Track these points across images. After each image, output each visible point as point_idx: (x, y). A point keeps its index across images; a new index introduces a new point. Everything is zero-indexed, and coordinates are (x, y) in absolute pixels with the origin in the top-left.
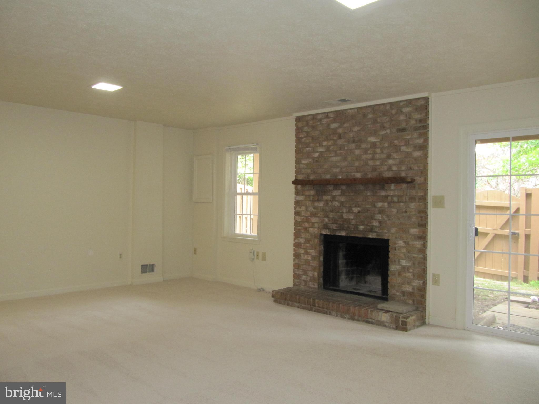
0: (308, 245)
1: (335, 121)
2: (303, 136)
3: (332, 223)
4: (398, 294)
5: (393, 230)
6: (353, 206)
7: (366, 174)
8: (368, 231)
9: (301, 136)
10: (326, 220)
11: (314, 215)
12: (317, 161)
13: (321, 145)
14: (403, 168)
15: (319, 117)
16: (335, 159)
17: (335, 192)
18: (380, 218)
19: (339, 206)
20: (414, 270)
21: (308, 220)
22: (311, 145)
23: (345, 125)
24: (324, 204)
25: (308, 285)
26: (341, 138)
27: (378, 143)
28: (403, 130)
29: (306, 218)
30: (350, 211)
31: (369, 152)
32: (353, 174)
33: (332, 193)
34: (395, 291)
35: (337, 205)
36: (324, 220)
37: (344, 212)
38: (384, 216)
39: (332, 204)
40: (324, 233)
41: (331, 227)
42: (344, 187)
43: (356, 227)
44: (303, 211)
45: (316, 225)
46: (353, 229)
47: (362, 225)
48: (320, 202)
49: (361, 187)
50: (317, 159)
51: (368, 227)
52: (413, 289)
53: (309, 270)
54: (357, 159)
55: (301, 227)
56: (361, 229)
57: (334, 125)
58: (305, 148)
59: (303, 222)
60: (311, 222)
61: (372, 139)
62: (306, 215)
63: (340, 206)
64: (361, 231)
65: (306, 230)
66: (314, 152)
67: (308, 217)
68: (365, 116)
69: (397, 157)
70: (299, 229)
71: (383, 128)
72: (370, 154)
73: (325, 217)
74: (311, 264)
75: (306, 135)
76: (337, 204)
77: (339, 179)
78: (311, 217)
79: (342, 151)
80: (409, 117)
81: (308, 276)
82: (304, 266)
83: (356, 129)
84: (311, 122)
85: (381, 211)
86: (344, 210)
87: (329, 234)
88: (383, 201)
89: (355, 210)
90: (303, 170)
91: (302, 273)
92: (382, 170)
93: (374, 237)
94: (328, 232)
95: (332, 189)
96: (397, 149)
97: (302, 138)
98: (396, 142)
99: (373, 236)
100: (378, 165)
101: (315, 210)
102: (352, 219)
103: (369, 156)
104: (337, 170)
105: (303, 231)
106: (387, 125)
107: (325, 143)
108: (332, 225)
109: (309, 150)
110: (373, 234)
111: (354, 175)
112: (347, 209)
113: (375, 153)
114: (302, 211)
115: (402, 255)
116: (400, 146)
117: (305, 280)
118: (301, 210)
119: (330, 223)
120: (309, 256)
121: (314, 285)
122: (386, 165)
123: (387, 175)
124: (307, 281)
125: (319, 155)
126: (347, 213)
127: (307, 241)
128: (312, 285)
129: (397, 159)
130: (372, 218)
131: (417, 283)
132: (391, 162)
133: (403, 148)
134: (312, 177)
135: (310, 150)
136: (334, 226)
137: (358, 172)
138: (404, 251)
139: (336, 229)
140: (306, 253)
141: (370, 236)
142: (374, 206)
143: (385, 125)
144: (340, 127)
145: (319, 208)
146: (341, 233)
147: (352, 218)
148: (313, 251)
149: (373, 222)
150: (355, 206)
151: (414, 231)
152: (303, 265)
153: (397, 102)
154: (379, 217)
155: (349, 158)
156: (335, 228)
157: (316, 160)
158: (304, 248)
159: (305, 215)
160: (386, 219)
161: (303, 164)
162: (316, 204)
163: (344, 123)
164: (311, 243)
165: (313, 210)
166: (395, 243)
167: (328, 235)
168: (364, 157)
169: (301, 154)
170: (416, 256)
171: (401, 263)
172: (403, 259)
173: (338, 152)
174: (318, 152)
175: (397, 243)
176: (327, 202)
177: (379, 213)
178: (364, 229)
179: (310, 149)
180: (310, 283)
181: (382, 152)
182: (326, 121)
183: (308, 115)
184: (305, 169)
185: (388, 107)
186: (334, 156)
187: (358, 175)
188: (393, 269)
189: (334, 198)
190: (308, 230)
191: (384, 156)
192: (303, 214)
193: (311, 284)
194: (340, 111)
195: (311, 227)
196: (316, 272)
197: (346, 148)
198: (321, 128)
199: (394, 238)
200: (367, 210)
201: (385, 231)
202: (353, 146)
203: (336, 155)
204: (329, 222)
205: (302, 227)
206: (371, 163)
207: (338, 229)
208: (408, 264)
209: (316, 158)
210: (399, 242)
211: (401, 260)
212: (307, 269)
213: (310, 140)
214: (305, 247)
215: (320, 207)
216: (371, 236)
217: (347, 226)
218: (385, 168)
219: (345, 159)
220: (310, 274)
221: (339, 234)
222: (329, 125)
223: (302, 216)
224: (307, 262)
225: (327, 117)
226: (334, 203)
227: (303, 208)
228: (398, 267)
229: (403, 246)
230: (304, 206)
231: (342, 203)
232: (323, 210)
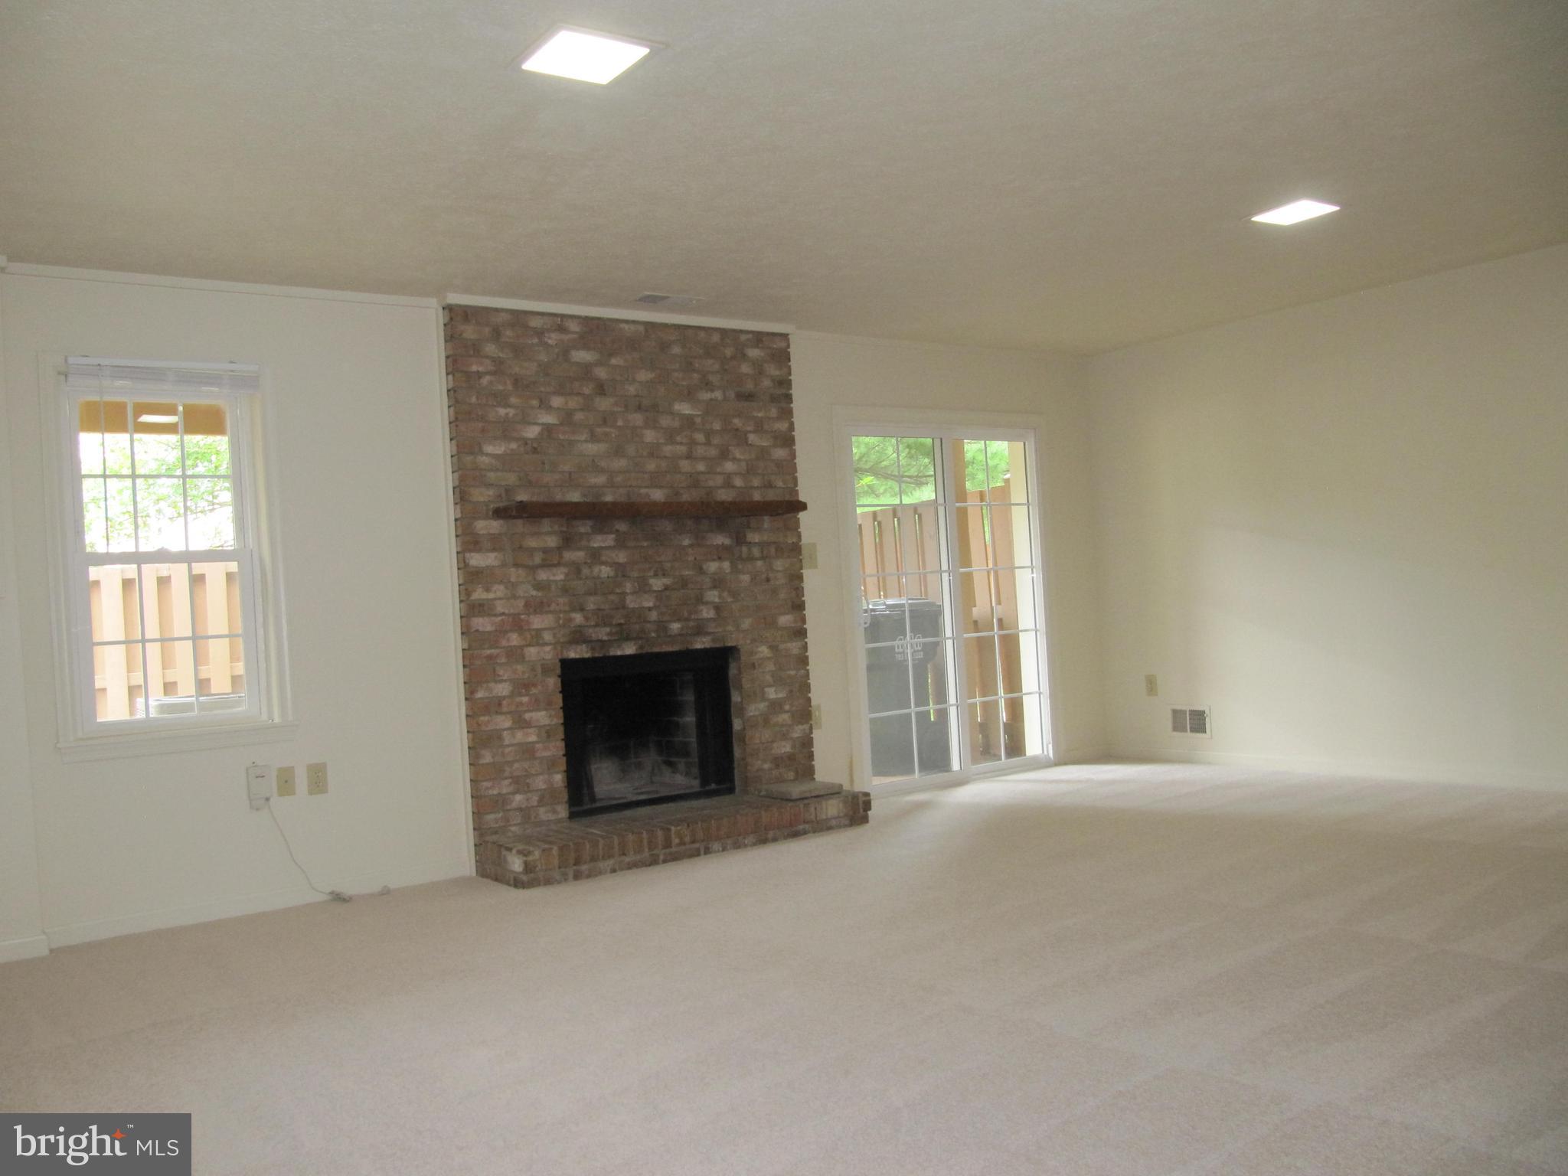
0: (525, 699)
1: (583, 342)
2: (481, 369)
3: (597, 625)
4: (766, 766)
5: (746, 623)
6: (651, 573)
7: (677, 494)
8: (690, 635)
9: (474, 368)
10: (578, 618)
11: (537, 607)
12: (535, 450)
13: (544, 405)
14: (756, 482)
15: (535, 323)
16: (592, 448)
17: (599, 537)
18: (717, 600)
19: (611, 577)
20: (792, 705)
21: (517, 624)
22: (513, 400)
23: (614, 361)
24: (567, 575)
25: (535, 817)
26: (605, 395)
27: (698, 420)
28: (749, 397)
29: (511, 619)
30: (643, 588)
31: (678, 439)
32: (643, 491)
33: (589, 541)
34: (760, 762)
35: (606, 576)
36: (570, 620)
37: (628, 591)
38: (725, 594)
39: (592, 572)
40: (572, 655)
41: (593, 635)
42: (622, 527)
43: (662, 626)
44: (500, 599)
45: (547, 637)
46: (653, 635)
47: (679, 620)
48: (554, 570)
49: (666, 526)
50: (535, 445)
51: (691, 624)
52: (793, 747)
53: (533, 772)
54: (651, 455)
55: (497, 647)
56: (676, 632)
57: (581, 356)
58: (495, 406)
59: (501, 632)
60: (529, 630)
61: (684, 408)
62: (512, 611)
63: (617, 576)
64: (675, 636)
65: (515, 655)
66: (526, 421)
67: (519, 614)
68: (664, 347)
69: (742, 458)
70: (490, 657)
71: (708, 386)
72: (681, 443)
73: (573, 610)
74: (538, 755)
75: (492, 368)
76: (605, 571)
77: (606, 504)
78: (529, 615)
79: (612, 430)
80: (761, 372)
81: (530, 791)
82: (516, 765)
83: (644, 376)
84: (509, 333)
85: (718, 583)
86: (628, 587)
87: (587, 655)
88: (720, 558)
89: (657, 584)
90: (491, 475)
91: (511, 789)
92: (711, 483)
93: (708, 645)
94: (587, 652)
95: (590, 531)
96: (741, 438)
97: (479, 375)
98: (736, 421)
99: (704, 643)
100: (702, 473)
101: (540, 594)
102: (650, 609)
103: (682, 449)
104: (600, 480)
105: (503, 660)
106: (714, 379)
107: (557, 401)
108: (597, 629)
109: (507, 414)
110: (704, 640)
111: (647, 495)
112: (636, 584)
113: (693, 443)
114: (495, 599)
115: (768, 678)
116: (746, 433)
117: (523, 806)
118: (491, 596)
119: (590, 626)
120: (530, 730)
121: (555, 812)
122: (719, 473)
123: (724, 496)
124: (533, 807)
125: (541, 434)
126: (634, 593)
127: (522, 686)
128: (550, 815)
129: (739, 460)
130: (700, 600)
131: (798, 732)
132: (729, 467)
133: (752, 438)
134: (523, 496)
135: (511, 415)
136: (602, 633)
137: (656, 487)
138: (770, 667)
139: (609, 640)
140: (521, 723)
141: (698, 646)
142: (701, 571)
143: (711, 378)
144: (599, 363)
145: (553, 587)
146: (623, 649)
147: (651, 604)
148: (543, 713)
149: (702, 610)
150: (656, 575)
151: (785, 620)
152: (510, 763)
153: (734, 331)
154: (713, 596)
155: (631, 450)
156: (605, 638)
157: (534, 448)
158: (510, 713)
159: (507, 611)
160: (730, 600)
161: (487, 455)
162: (543, 575)
163: (611, 355)
164: (534, 691)
165: (534, 593)
166: (752, 653)
167: (588, 659)
168: (668, 450)
169: (480, 425)
170: (793, 673)
171: (766, 696)
172: (770, 686)
173: (599, 430)
174: (538, 424)
175: (756, 653)
176: (576, 569)
177: (715, 587)
178: (682, 629)
179: (511, 412)
180: (542, 810)
181: (708, 443)
182: (556, 340)
183: (497, 310)
184: (497, 470)
185: (716, 338)
186: (586, 441)
187: (658, 495)
188: (752, 714)
189: (595, 556)
190: (523, 657)
191: (713, 452)
192: (500, 608)
193: (544, 814)
194: (599, 319)
195: (529, 645)
196: (558, 773)
197: (620, 423)
198: (543, 357)
199: (748, 642)
200: (684, 583)
201: (730, 628)
202: (637, 419)
203: (594, 438)
204: (588, 624)
205: (501, 648)
206: (685, 465)
207: (615, 640)
208: (781, 695)
209: (532, 440)
210: (760, 649)
211: (766, 690)
212: (526, 771)
213: (510, 387)
214: (513, 708)
215: (556, 581)
216: (701, 643)
217: (637, 627)
218: (719, 480)
219: (618, 452)
220: (540, 783)
221: (619, 653)
222: (565, 353)
223: (495, 615)
224: (527, 751)
225: (561, 329)
226: (596, 570)
227: (499, 591)
228: (762, 706)
229: (769, 656)
230: (501, 582)
231: (621, 570)
232: (565, 591)
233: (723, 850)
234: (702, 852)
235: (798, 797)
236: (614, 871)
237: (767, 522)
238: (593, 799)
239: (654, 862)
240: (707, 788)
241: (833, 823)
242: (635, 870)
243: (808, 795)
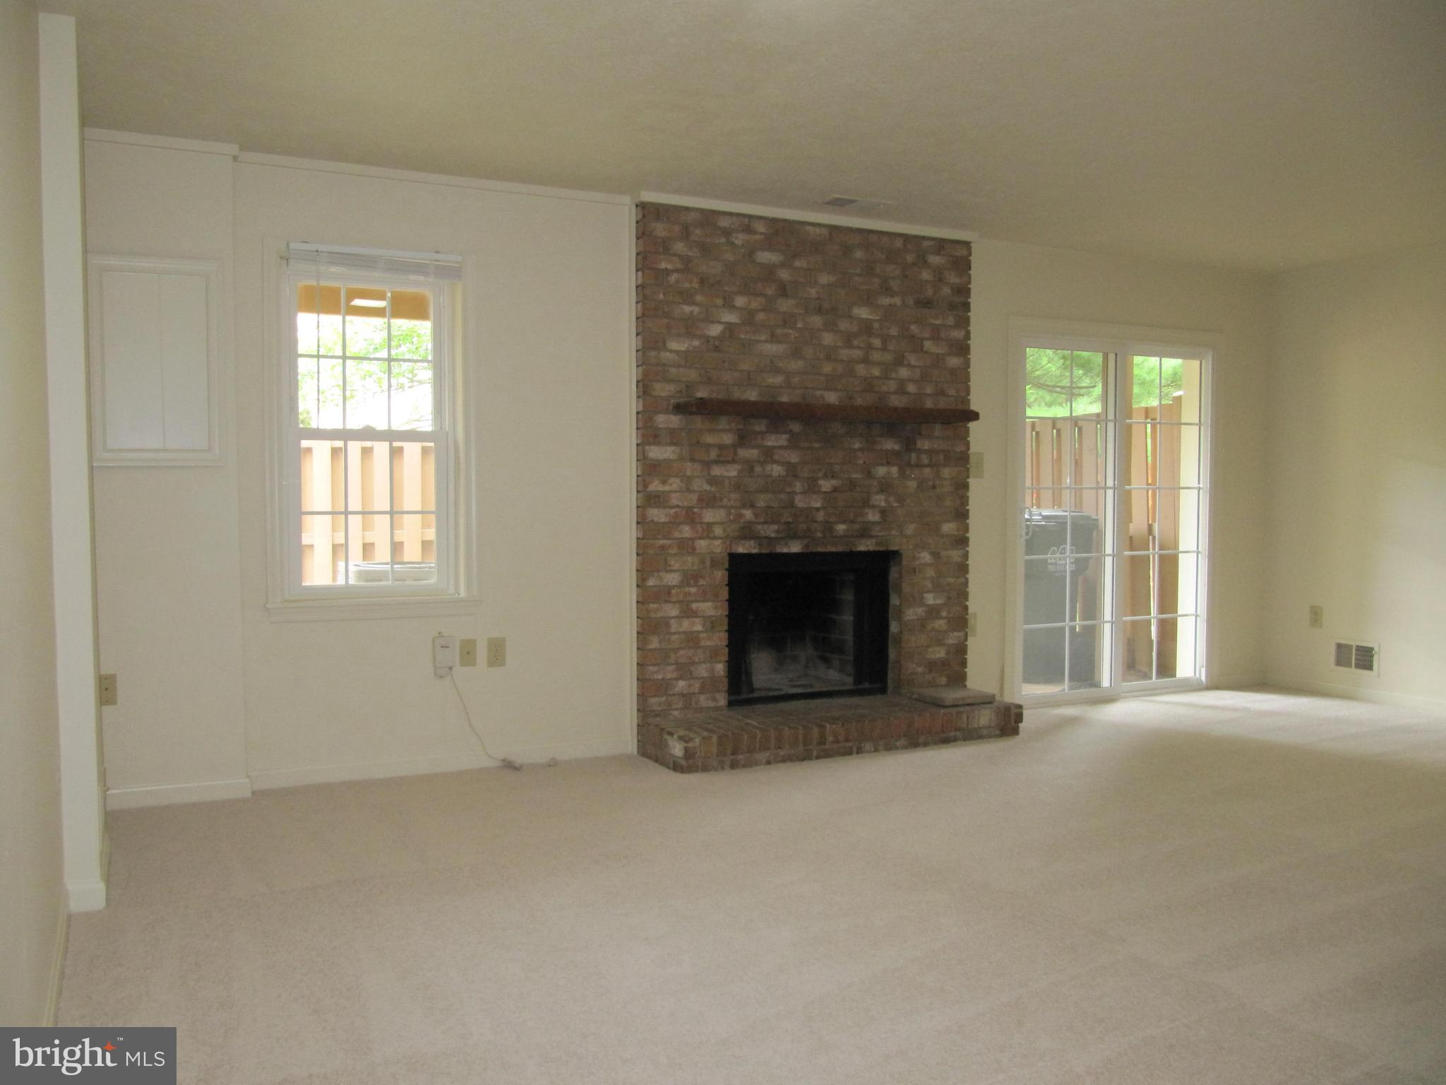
0: (693, 590)
1: (768, 244)
2: (669, 267)
3: (765, 522)
4: (920, 670)
5: (910, 529)
6: (820, 475)
7: (851, 398)
8: (857, 537)
9: (663, 265)
10: (748, 514)
11: (708, 501)
12: (717, 349)
13: (729, 305)
14: (929, 390)
15: (724, 223)
16: (772, 349)
17: (773, 437)
18: (883, 504)
19: (783, 476)
20: (949, 612)
21: (691, 517)
22: (699, 298)
23: (797, 263)
24: (740, 472)
25: (696, 703)
26: (787, 296)
27: (876, 325)
28: (927, 304)
29: (684, 512)
30: (812, 488)
31: (856, 342)
32: (818, 393)
33: (763, 439)
34: (914, 666)
35: (777, 475)
36: (741, 516)
37: (798, 491)
38: (891, 499)
39: (764, 469)
40: (741, 550)
41: (762, 532)
42: (796, 427)
43: (828, 527)
44: (676, 492)
45: (718, 531)
46: (819, 535)
47: (844, 522)
48: (729, 466)
49: (837, 428)
50: (717, 343)
51: (857, 526)
52: (947, 653)
53: (697, 660)
54: (828, 358)
55: (669, 539)
56: (841, 533)
57: (765, 257)
58: (680, 303)
59: (674, 523)
60: (701, 523)
61: (863, 313)
62: (686, 504)
63: (787, 476)
64: (841, 537)
65: (686, 547)
66: (710, 320)
67: (693, 507)
68: (847, 250)
69: (916, 364)
70: (663, 547)
71: (887, 290)
72: (859, 348)
73: (744, 506)
74: (703, 643)
75: (679, 266)
76: (776, 470)
77: (782, 404)
78: (702, 508)
79: (791, 331)
80: (940, 279)
81: (693, 679)
82: (682, 652)
83: (825, 279)
84: (698, 231)
85: (885, 487)
86: (798, 486)
87: (755, 551)
88: (888, 463)
89: (826, 485)
90: (673, 370)
91: (675, 675)
92: (884, 388)
93: (871, 548)
94: (755, 548)
95: (765, 430)
96: (917, 344)
97: (668, 272)
98: (913, 327)
99: (867, 546)
100: (877, 378)
101: (713, 489)
102: (818, 509)
103: (857, 353)
104: (778, 380)
105: (674, 551)
106: (895, 285)
107: (740, 301)
108: (766, 526)
109: (692, 312)
110: (868, 543)
111: (822, 397)
112: (806, 484)
113: (870, 347)
114: (671, 492)
115: (929, 585)
116: (922, 340)
117: (685, 692)
118: (667, 488)
119: (759, 523)
120: (697, 620)
121: (714, 699)
122: (893, 379)
123: (896, 401)
124: (694, 693)
125: (723, 332)
126: (803, 493)
127: (690, 578)
128: (710, 702)
129: (915, 367)
130: (866, 503)
131: (953, 638)
132: (904, 372)
133: (928, 345)
134: (702, 393)
135: (695, 313)
136: (770, 531)
137: (830, 390)
138: (930, 573)
139: (776, 538)
140: (688, 613)
141: (862, 548)
142: (869, 474)
143: (892, 283)
144: (783, 265)
145: (727, 482)
146: (789, 548)
147: (819, 505)
148: (709, 604)
149: (867, 514)
150: (825, 476)
151: (949, 528)
152: (676, 650)
153: (916, 237)
154: (879, 500)
155: (808, 352)
156: (773, 535)
157: (715, 346)
158: (679, 602)
159: (681, 504)
160: (895, 505)
161: (671, 351)
162: (717, 471)
163: (795, 256)
164: (702, 582)
165: (707, 487)
166: (914, 558)
167: (755, 554)
168: (845, 353)
169: (666, 321)
170: (950, 580)
171: (925, 601)
172: (929, 592)
173: (779, 331)
174: (719, 322)
175: (918, 558)
176: (750, 466)
177: (882, 491)
178: (847, 530)
179: (696, 310)
180: (702, 697)
181: (884, 349)
182: (743, 240)
183: (687, 209)
184: (679, 366)
185: (899, 243)
186: (766, 341)
187: (832, 398)
188: (909, 618)
189: (768, 455)
190: (694, 549)
191: (888, 357)
192: (675, 499)
193: (704, 701)
194: (785, 220)
195: (700, 538)
196: (719, 662)
197: (799, 325)
198: (729, 257)
199: (911, 547)
200: (852, 485)
201: (894, 532)
202: (817, 321)
203: (773, 339)
204: (757, 521)
205: (674, 539)
206: (861, 370)
207: (782, 538)
208: (938, 602)
209: (713, 337)
210: (922, 555)
211: (925, 595)
212: (690, 658)
213: (696, 286)
214: (681, 597)
215: (729, 478)
216: (864, 546)
217: (804, 526)
218: (892, 385)
219: (796, 353)
220: (702, 671)
221: (785, 550)
222: (751, 253)
223: (672, 507)
224: (692, 640)
225: (748, 230)
226: (768, 468)
227: (675, 483)
228: (920, 611)
229: (929, 562)
230: (676, 476)
231: (792, 470)
232: (737, 487)
233: (875, 751)
234: (855, 750)
235: (952, 704)
236: (769, 763)
237: (938, 430)
238: (752, 690)
239: (806, 757)
240: (860, 687)
241: (985, 732)
242: (789, 764)
243: (961, 703)
